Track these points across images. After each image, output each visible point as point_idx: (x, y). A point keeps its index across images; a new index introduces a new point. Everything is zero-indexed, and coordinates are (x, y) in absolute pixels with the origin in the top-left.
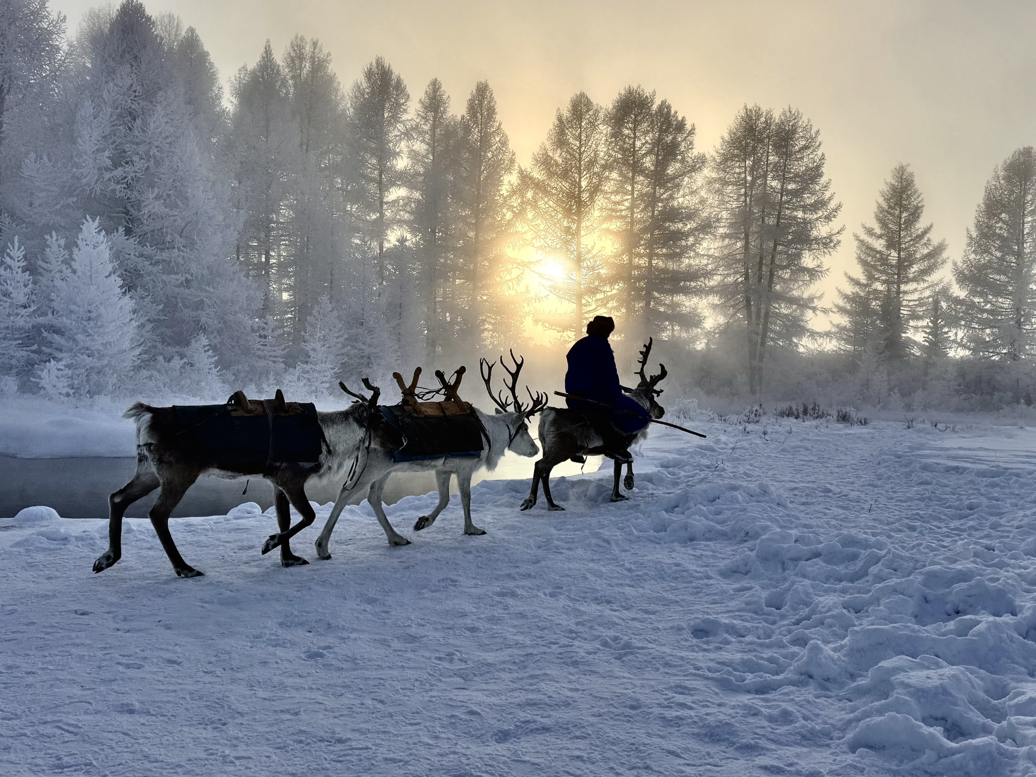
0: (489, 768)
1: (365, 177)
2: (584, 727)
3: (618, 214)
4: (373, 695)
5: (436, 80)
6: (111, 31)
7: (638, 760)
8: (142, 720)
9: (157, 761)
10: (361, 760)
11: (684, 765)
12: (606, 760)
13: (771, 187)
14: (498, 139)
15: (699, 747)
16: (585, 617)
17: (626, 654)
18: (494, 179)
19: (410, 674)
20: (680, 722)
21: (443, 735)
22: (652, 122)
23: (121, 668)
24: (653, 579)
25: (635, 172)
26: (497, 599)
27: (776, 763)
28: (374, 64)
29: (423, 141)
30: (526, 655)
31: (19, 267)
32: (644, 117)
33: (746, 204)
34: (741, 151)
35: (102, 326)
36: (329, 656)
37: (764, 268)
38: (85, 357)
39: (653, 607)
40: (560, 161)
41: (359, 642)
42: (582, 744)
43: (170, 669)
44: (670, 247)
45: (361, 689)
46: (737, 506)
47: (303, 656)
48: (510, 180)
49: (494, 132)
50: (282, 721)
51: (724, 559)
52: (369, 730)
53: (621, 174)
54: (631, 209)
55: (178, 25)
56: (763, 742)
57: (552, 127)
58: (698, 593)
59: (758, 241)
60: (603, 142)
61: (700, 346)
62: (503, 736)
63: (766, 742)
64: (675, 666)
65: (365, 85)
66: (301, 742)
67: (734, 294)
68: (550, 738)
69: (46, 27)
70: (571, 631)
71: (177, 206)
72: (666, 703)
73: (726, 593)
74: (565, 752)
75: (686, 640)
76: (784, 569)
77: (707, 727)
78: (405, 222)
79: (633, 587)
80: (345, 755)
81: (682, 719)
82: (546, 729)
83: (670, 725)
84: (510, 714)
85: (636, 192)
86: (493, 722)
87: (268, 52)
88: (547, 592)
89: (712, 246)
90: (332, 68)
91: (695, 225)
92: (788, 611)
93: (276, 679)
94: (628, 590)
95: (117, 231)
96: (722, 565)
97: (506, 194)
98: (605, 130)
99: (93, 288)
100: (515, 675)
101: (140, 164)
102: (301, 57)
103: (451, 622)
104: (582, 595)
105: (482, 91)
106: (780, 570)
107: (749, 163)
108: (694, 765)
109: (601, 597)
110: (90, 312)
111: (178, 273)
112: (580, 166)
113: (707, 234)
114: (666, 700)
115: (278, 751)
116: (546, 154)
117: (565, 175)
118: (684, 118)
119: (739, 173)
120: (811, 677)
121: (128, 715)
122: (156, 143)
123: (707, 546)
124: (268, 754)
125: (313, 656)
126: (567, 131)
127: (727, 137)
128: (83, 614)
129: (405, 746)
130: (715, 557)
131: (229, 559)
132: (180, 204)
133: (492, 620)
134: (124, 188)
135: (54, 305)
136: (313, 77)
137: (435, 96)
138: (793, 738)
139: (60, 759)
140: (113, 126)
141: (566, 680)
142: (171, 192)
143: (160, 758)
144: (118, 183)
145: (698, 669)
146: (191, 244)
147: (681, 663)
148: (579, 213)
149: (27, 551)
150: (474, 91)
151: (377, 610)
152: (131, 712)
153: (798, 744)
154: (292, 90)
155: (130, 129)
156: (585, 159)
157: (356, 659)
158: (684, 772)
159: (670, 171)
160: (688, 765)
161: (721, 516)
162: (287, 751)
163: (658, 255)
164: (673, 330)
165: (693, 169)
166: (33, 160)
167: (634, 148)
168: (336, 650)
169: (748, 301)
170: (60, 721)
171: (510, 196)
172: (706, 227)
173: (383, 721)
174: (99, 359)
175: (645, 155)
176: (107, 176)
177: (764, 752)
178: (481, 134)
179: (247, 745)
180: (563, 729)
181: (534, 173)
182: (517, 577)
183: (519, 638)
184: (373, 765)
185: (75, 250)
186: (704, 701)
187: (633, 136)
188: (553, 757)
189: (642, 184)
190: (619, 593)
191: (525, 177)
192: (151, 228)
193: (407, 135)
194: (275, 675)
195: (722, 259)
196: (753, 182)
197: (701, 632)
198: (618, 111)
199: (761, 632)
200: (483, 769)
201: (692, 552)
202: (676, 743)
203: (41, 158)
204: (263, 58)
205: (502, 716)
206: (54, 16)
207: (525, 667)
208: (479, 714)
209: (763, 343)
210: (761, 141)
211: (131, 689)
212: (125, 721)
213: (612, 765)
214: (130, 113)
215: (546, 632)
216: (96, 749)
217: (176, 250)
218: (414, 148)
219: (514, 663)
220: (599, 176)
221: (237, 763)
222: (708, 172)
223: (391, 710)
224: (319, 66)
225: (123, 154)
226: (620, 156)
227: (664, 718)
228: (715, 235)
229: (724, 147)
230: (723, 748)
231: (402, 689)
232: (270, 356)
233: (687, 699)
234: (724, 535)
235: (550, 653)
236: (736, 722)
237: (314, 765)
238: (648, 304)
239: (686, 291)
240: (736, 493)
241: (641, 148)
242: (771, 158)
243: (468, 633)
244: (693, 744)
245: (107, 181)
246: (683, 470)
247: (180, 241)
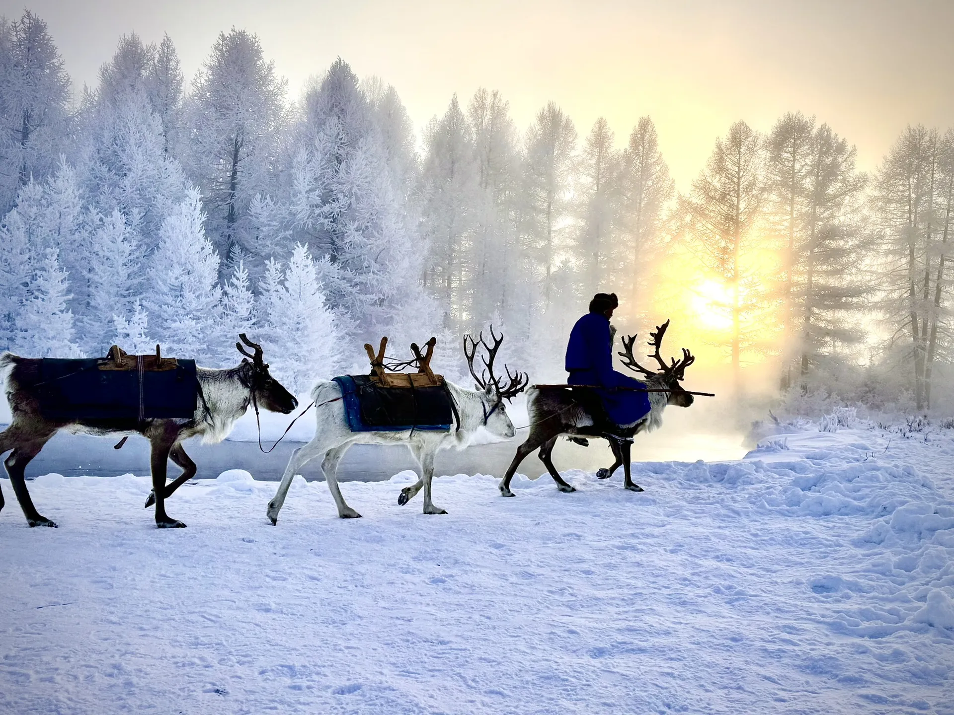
0: (576, 674)
1: (534, 209)
2: (680, 651)
3: (777, 233)
4: (481, 613)
5: (602, 119)
6: (323, 89)
7: (731, 682)
8: (274, 617)
9: (277, 645)
10: (457, 658)
11: (779, 689)
12: (697, 678)
13: (937, 203)
14: (658, 168)
15: (798, 677)
16: (703, 569)
17: (737, 600)
18: (653, 206)
19: (521, 601)
20: (782, 654)
21: (540, 647)
22: (812, 145)
23: (268, 579)
24: (779, 544)
25: (793, 193)
26: (617, 551)
27: (880, 694)
28: (546, 108)
29: (588, 175)
30: (636, 594)
31: (243, 286)
32: (804, 141)
33: (910, 221)
34: (905, 169)
35: (307, 336)
36: (450, 583)
37: (931, 284)
38: (294, 362)
39: (776, 567)
40: (718, 186)
41: (480, 574)
42: (675, 664)
43: (309, 584)
44: (830, 265)
45: (473, 608)
46: (878, 484)
47: (427, 581)
48: (669, 206)
49: (655, 162)
50: (396, 625)
51: (857, 530)
52: (471, 637)
53: (780, 195)
54: (791, 227)
55: (381, 85)
56: (867, 676)
57: (711, 155)
58: (825, 557)
59: (924, 257)
60: (762, 166)
61: (864, 361)
62: (599, 653)
63: (872, 676)
64: (787, 612)
65: (538, 127)
66: (408, 641)
67: (899, 309)
68: (642, 656)
69: (272, 89)
70: (685, 579)
71: (374, 236)
72: (770, 639)
73: (854, 557)
74: (655, 668)
75: (804, 593)
76: (920, 539)
77: (809, 660)
78: (571, 248)
79: (757, 549)
80: (443, 653)
81: (784, 652)
82: (642, 650)
83: (771, 657)
84: (608, 636)
85: (795, 213)
86: (590, 640)
87: (455, 103)
88: (668, 548)
89: (875, 263)
90: (509, 115)
91: (857, 242)
92: (918, 574)
93: (399, 596)
94: (750, 552)
95: (324, 258)
96: (855, 535)
97: (665, 218)
98: (764, 154)
99: (301, 303)
100: (621, 609)
101: (343, 201)
102: (482, 107)
103: (569, 566)
104: (704, 553)
105: (645, 126)
106: (916, 540)
107: (913, 181)
108: (790, 691)
109: (722, 555)
110: (298, 323)
111: (373, 294)
112: (739, 189)
113: (869, 250)
114: (770, 636)
115: (385, 647)
116: (705, 180)
117: (723, 198)
118: (844, 139)
119: (903, 191)
120: (931, 625)
121: (264, 613)
122: (358, 183)
123: (842, 519)
124: (375, 647)
125: (436, 581)
126: (726, 158)
127: (890, 157)
128: (249, 542)
129: (502, 650)
130: (850, 529)
131: (383, 511)
132: (376, 234)
133: (610, 566)
134: (331, 222)
135: (271, 318)
136: (493, 124)
137: (601, 133)
138: (902, 675)
139: (197, 638)
140: (323, 169)
141: (672, 616)
142: (369, 224)
143: (281, 643)
144: (326, 218)
145: (810, 614)
146: (383, 268)
147: (794, 609)
148: (737, 233)
149: (218, 497)
150: (637, 127)
151: (502, 552)
152: (268, 610)
153: (907, 680)
154: (474, 137)
155: (337, 172)
156: (744, 183)
157: (474, 586)
158: (777, 694)
159: (831, 190)
160: (784, 690)
161: (860, 493)
162: (393, 647)
163: (818, 272)
164: (834, 346)
165: (855, 188)
166: (259, 200)
167: (793, 170)
168: (457, 578)
169: (914, 317)
170: (205, 612)
171: (669, 220)
172: (868, 244)
173: (487, 631)
174: (305, 364)
175: (805, 176)
176: (317, 211)
177: (868, 685)
178: (642, 164)
179: (360, 640)
180: (660, 651)
181: (693, 198)
182: (641, 536)
183: (633, 582)
184: (467, 661)
185: (288, 272)
186: (811, 640)
187: (792, 159)
188: (643, 671)
189: (802, 205)
190: (741, 553)
191: (684, 204)
192: (352, 256)
193: (574, 169)
194: (399, 592)
195: (886, 275)
196: (918, 198)
197: (821, 587)
198: (777, 136)
199: (886, 590)
200: (572, 674)
201: (825, 524)
202: (775, 671)
203: (265, 198)
204: (451, 109)
205: (600, 636)
206: (278, 80)
207: (633, 604)
208: (577, 633)
209: (930, 358)
210: (924, 159)
211: (272, 595)
212: (260, 617)
213: (702, 683)
214: (337, 158)
215: (660, 578)
216: (229, 633)
217: (371, 274)
218: (581, 181)
219: (623, 600)
220: (757, 197)
221: (346, 651)
222: (870, 191)
223: (495, 624)
224: (498, 113)
225: (331, 193)
226: (779, 178)
227: (766, 650)
228: (878, 252)
229: (887, 166)
230: (824, 679)
231: (510, 611)
232: (448, 366)
233: (794, 638)
234: (861, 511)
235: (659, 594)
236: (842, 657)
237: (414, 659)
238: (808, 319)
239: (847, 307)
240: (878, 473)
241: (800, 170)
242: (936, 175)
243: (584, 575)
244: (794, 674)
245: (317, 216)
246: (829, 461)
247: (375, 267)
